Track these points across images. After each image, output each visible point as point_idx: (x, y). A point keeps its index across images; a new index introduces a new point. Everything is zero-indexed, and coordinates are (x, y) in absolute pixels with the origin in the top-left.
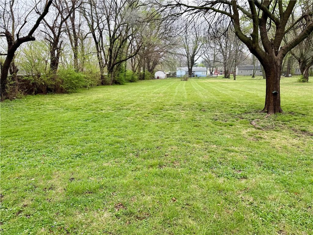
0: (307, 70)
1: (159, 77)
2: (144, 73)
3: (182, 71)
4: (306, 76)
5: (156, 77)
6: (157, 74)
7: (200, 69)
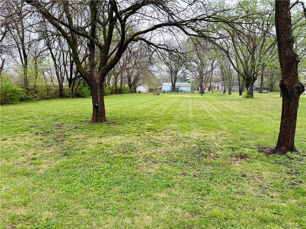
0: (251, 87)
1: (140, 91)
2: (121, 88)
3: (167, 86)
4: (250, 92)
5: (138, 92)
6: (139, 89)
7: (185, 85)
